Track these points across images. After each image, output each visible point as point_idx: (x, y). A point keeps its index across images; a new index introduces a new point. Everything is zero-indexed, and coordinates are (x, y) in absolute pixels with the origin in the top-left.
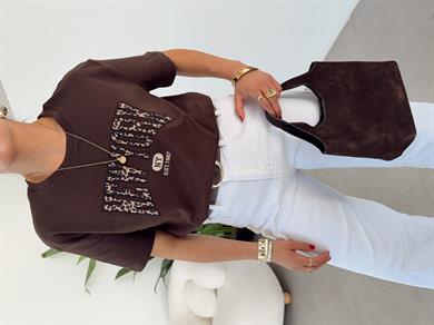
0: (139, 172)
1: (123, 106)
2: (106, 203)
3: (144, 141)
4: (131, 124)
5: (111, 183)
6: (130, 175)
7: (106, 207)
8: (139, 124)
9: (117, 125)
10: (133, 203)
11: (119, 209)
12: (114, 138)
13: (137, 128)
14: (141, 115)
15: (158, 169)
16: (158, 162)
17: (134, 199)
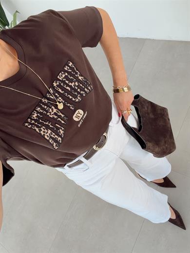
0: (63, 116)
1: (71, 64)
2: (28, 122)
3: (76, 97)
4: (71, 81)
5: (38, 112)
6: (55, 114)
7: (27, 124)
8: (77, 84)
9: (62, 76)
10: (49, 131)
11: (37, 130)
12: (55, 84)
13: (75, 85)
14: (80, 78)
15: (76, 119)
16: (79, 115)
17: (51, 129)
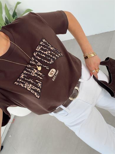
0: (41, 74)
1: (44, 40)
2: (17, 81)
3: (50, 61)
4: (46, 51)
5: (24, 74)
6: (36, 73)
7: (16, 83)
8: (49, 52)
9: (38, 49)
10: (31, 85)
11: (22, 85)
12: (35, 54)
14: (52, 48)
16: (52, 73)
17: (33, 84)
